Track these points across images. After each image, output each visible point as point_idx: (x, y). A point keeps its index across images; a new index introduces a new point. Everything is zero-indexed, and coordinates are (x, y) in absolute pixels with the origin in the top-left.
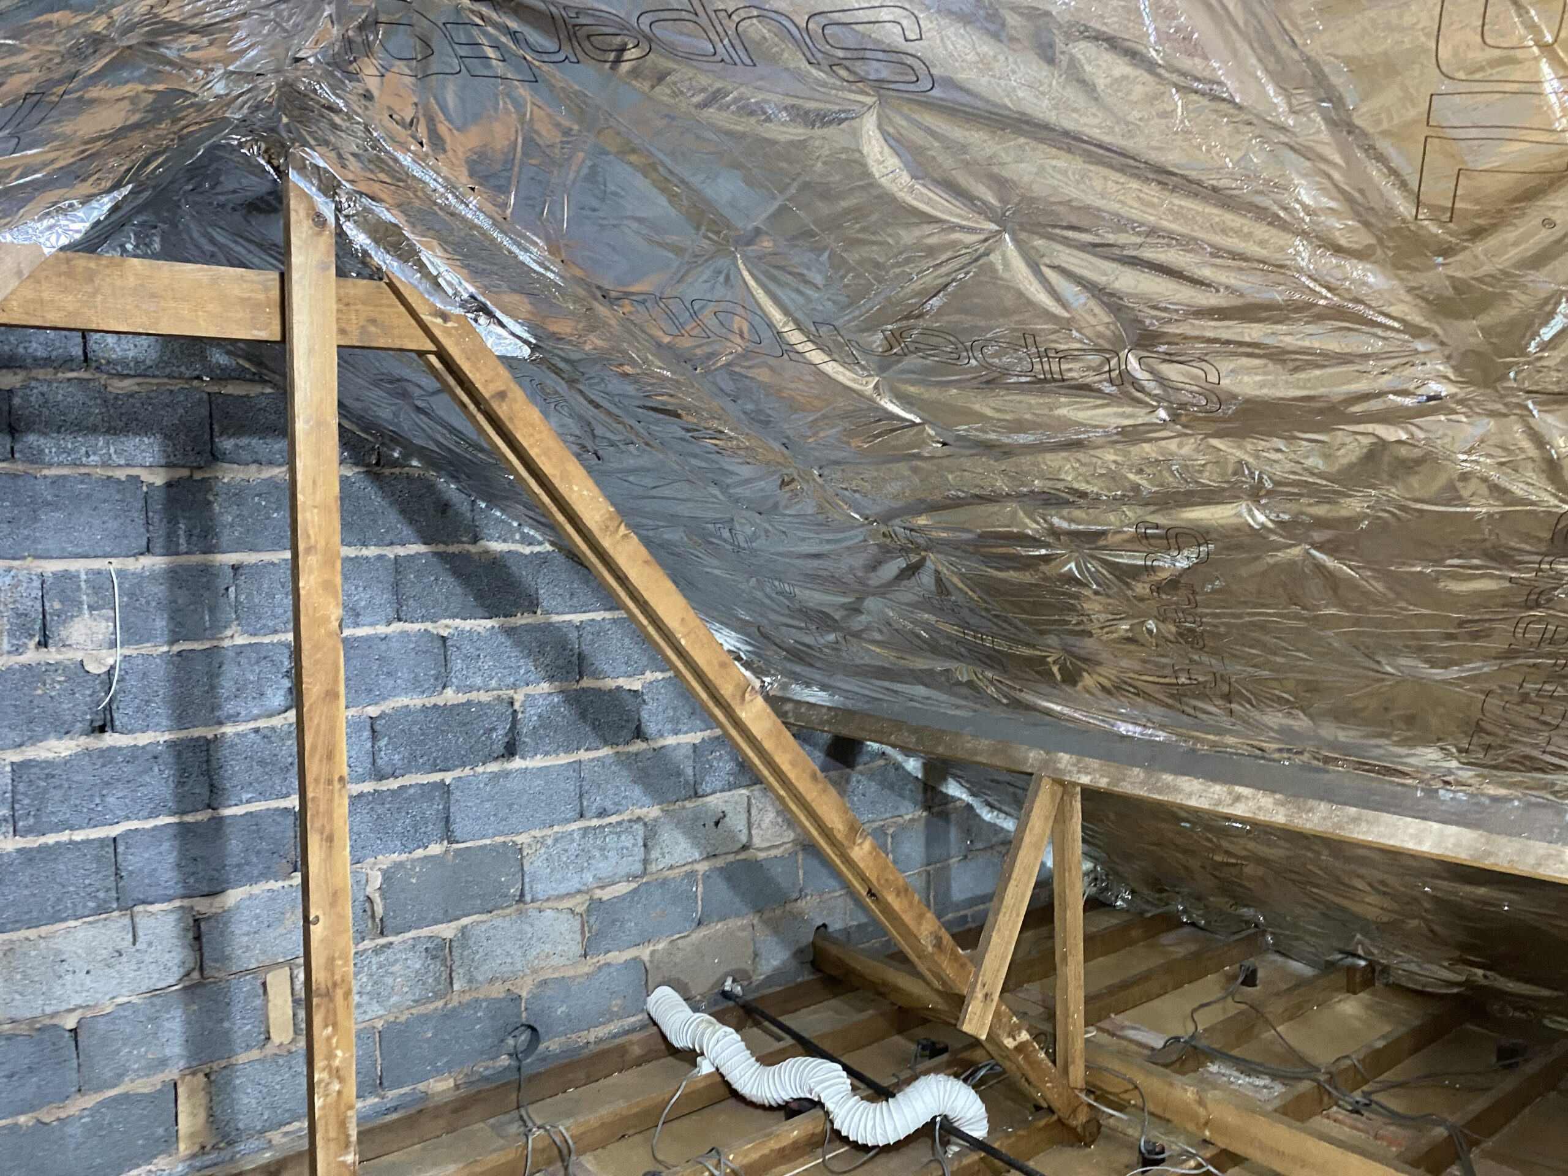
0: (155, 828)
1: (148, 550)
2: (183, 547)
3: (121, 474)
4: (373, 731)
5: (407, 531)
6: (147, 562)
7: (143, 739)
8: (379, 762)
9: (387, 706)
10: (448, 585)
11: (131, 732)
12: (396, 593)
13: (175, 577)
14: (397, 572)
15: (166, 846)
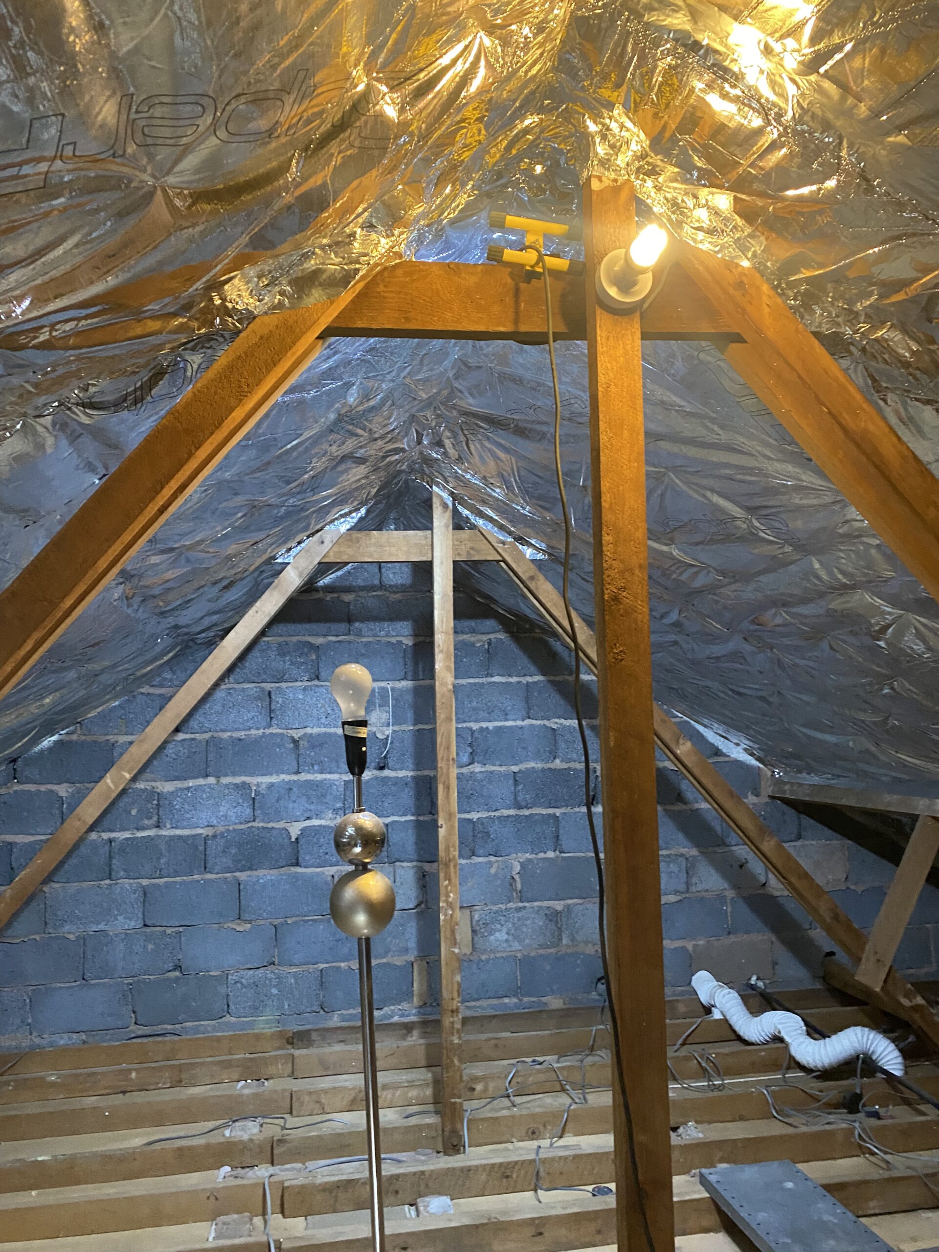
0: (406, 821)
1: (405, 678)
2: (421, 677)
3: (394, 640)
4: (515, 780)
5: (533, 669)
6: (404, 683)
7: (401, 774)
8: (519, 799)
9: (523, 766)
10: (555, 699)
11: (396, 770)
12: (527, 703)
13: (416, 691)
14: (528, 691)
15: (410, 831)
